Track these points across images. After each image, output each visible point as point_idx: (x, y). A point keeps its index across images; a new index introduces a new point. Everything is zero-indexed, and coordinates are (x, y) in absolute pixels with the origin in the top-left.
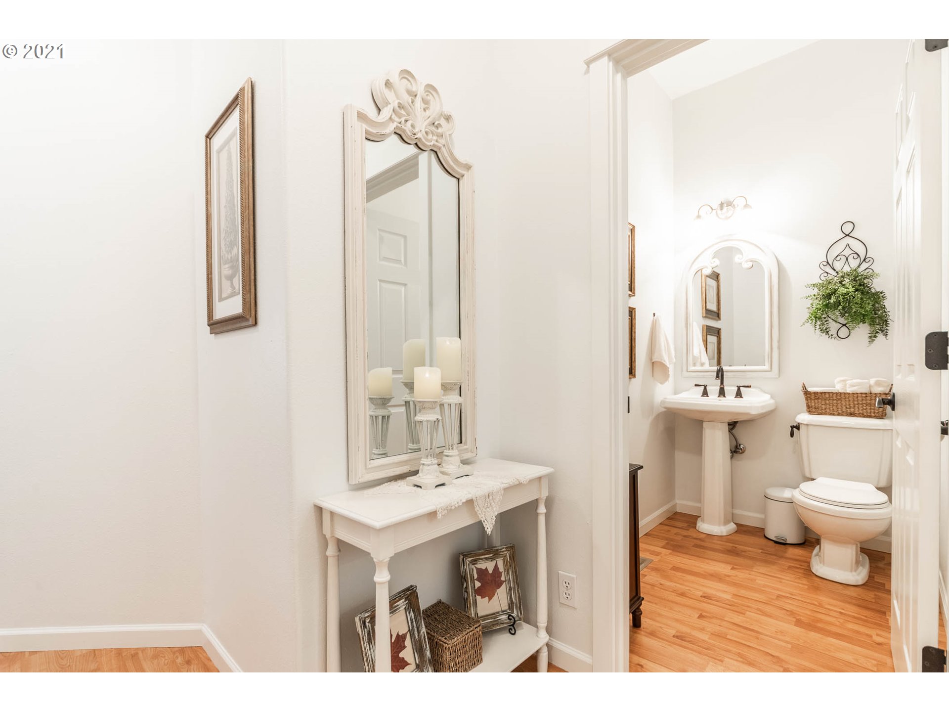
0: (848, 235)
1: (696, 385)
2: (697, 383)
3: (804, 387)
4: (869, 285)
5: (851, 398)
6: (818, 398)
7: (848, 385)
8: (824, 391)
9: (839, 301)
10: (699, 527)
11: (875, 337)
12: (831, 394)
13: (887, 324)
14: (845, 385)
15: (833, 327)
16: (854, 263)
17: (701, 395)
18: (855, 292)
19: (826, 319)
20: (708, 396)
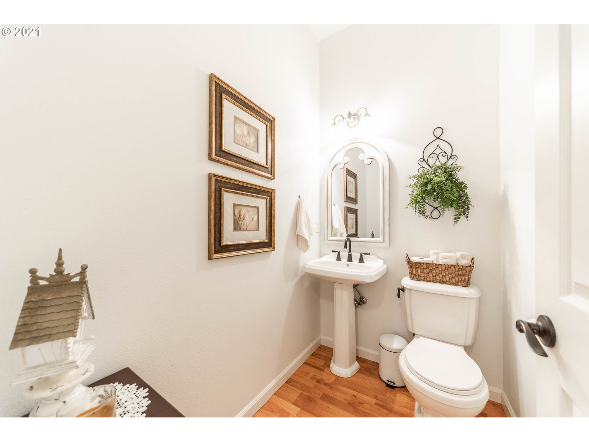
0: (438, 138)
1: (333, 251)
2: (334, 250)
3: (408, 258)
4: (454, 177)
5: (443, 269)
6: (418, 268)
7: (440, 257)
8: (423, 262)
9: (434, 188)
10: (331, 368)
11: (459, 218)
12: (428, 265)
13: (468, 208)
14: (438, 257)
15: (428, 209)
16: (443, 160)
17: (336, 259)
18: (446, 181)
19: (423, 203)
20: (341, 260)
